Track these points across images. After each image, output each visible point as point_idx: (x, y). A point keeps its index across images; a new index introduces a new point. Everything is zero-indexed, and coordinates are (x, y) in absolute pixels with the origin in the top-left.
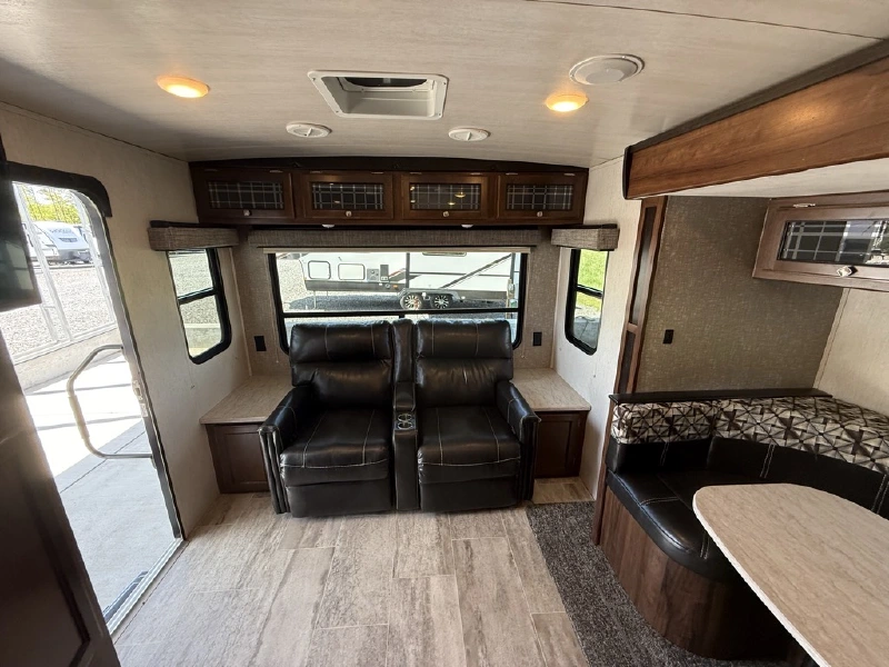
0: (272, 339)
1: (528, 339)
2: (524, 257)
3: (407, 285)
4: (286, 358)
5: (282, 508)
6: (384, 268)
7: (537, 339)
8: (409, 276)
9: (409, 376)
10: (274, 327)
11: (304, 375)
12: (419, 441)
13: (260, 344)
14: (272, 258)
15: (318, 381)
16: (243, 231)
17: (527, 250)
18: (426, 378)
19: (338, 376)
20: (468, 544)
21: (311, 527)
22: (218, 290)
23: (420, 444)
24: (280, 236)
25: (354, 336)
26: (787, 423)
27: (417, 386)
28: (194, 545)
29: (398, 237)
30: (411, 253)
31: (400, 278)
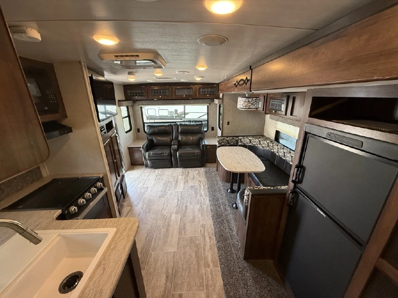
0: (142, 129)
1: (210, 129)
2: (208, 106)
3: (184, 117)
4: (145, 134)
5: (147, 166)
6: (176, 111)
7: (213, 129)
8: (185, 114)
9: (177, 138)
10: (142, 126)
11: (150, 138)
12: (177, 150)
13: (138, 130)
14: (141, 108)
15: (154, 139)
16: (135, 101)
17: (208, 105)
18: (181, 138)
19: (159, 138)
20: (188, 172)
21: (153, 170)
22: (129, 116)
23: (178, 151)
24: (144, 102)
25: (163, 128)
26: (250, 140)
27: (179, 140)
28: (128, 172)
29: (173, 102)
30: (186, 106)
31: (182, 114)
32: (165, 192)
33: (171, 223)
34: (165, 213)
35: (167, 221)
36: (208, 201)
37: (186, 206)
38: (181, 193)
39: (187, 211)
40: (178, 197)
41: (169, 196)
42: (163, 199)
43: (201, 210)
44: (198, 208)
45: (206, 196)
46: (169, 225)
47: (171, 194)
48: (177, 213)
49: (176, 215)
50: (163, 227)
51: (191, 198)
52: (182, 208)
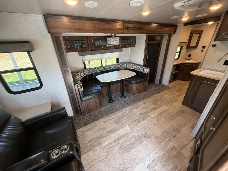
32: (139, 138)
33: (157, 114)
34: (155, 122)
35: (159, 117)
36: (127, 108)
37: (140, 115)
38: (130, 125)
39: (142, 113)
40: (137, 124)
41: (141, 130)
42: (148, 132)
43: (136, 108)
44: (136, 110)
45: (123, 111)
46: (159, 114)
47: (138, 131)
48: (149, 116)
49: (150, 115)
50: (163, 116)
51: (131, 116)
52: (143, 116)
